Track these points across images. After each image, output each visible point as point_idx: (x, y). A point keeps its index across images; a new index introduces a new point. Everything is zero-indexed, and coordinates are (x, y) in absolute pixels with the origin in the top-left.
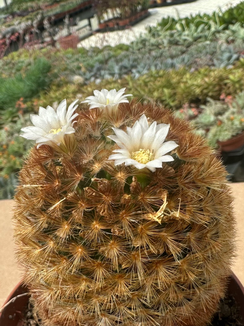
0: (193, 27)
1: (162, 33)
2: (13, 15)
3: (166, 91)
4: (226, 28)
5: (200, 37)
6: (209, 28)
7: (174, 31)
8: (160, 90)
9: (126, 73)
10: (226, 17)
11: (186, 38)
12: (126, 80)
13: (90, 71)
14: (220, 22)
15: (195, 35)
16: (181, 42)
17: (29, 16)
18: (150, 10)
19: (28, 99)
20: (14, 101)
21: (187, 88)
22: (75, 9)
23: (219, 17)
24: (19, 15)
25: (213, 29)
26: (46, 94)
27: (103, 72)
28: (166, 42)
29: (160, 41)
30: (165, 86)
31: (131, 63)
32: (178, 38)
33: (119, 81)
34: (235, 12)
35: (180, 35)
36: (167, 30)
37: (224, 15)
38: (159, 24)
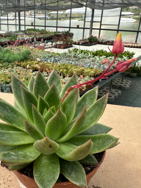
0: (83, 53)
1: (72, 53)
2: (26, 34)
3: (65, 70)
4: (94, 57)
5: (84, 57)
6: (88, 55)
7: (76, 53)
8: (63, 69)
9: (55, 62)
10: (95, 53)
11: (80, 56)
12: (54, 64)
13: (44, 59)
14: (92, 54)
15: (83, 56)
16: (78, 57)
17: (31, 36)
18: (73, 45)
19: (20, 62)
20: (15, 61)
21: (72, 71)
22: (47, 38)
23: (93, 52)
24: (28, 35)
25: (89, 56)
26: (26, 62)
27: (48, 60)
28: (73, 56)
29: (71, 55)
30: (65, 69)
31: (58, 59)
32: (77, 56)
33: (52, 64)
34: (98, 52)
35: (78, 55)
36: (74, 52)
37: (94, 52)
38: (73, 50)
